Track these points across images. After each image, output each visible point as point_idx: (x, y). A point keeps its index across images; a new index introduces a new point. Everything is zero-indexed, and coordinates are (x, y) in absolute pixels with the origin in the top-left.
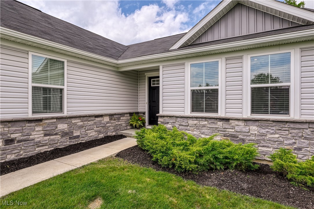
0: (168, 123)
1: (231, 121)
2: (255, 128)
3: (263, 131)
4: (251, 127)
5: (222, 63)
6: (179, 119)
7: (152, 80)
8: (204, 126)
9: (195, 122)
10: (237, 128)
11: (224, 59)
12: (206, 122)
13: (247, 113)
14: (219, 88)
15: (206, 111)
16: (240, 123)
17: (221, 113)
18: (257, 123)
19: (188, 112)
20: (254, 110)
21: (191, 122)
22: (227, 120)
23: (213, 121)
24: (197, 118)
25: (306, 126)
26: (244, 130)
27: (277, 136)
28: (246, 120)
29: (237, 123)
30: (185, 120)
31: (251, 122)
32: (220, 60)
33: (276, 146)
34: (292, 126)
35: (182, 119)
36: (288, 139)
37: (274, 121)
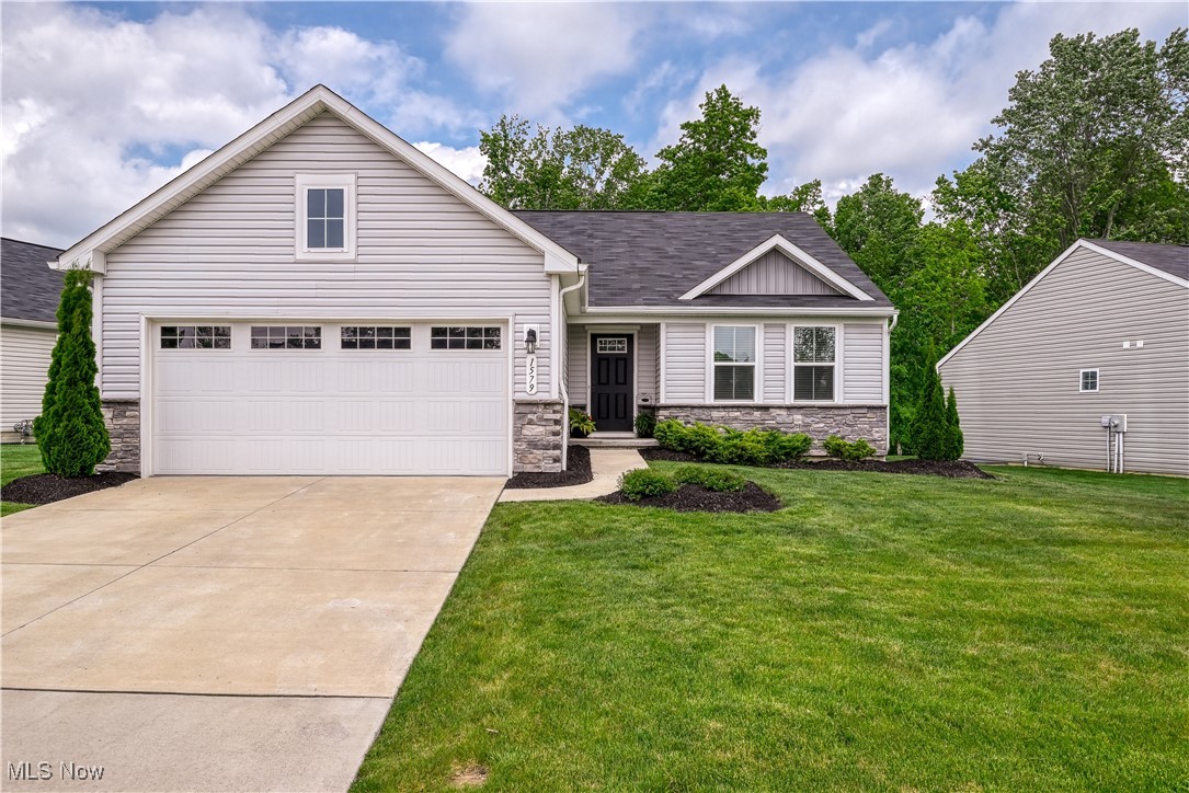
0: (677, 417)
1: (771, 410)
2: (799, 417)
3: (808, 420)
4: (795, 416)
5: (759, 330)
6: (696, 410)
7: (598, 340)
8: (736, 419)
9: (723, 414)
10: (779, 419)
11: (762, 327)
12: (738, 413)
13: (790, 400)
14: (756, 364)
15: (736, 398)
16: (784, 412)
17: (759, 399)
18: (802, 411)
19: (710, 400)
20: (799, 394)
21: (715, 414)
22: (765, 408)
23: (748, 410)
24: (724, 407)
25: (848, 412)
26: (787, 420)
27: (822, 425)
28: (789, 408)
29: (778, 412)
30: (707, 412)
31: (795, 410)
32: (757, 326)
33: (821, 437)
34: (836, 412)
35: (701, 411)
36: (833, 428)
37: (819, 408)
